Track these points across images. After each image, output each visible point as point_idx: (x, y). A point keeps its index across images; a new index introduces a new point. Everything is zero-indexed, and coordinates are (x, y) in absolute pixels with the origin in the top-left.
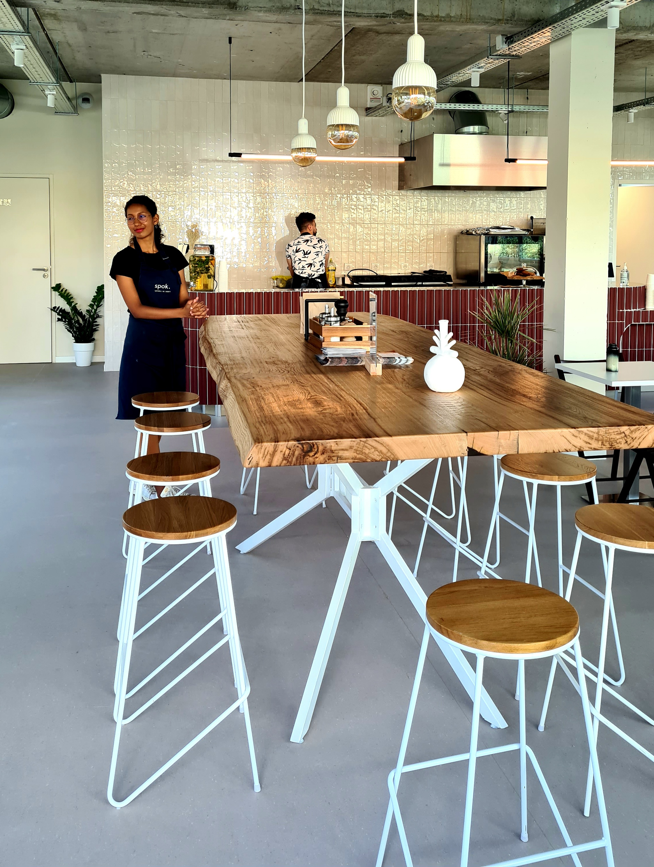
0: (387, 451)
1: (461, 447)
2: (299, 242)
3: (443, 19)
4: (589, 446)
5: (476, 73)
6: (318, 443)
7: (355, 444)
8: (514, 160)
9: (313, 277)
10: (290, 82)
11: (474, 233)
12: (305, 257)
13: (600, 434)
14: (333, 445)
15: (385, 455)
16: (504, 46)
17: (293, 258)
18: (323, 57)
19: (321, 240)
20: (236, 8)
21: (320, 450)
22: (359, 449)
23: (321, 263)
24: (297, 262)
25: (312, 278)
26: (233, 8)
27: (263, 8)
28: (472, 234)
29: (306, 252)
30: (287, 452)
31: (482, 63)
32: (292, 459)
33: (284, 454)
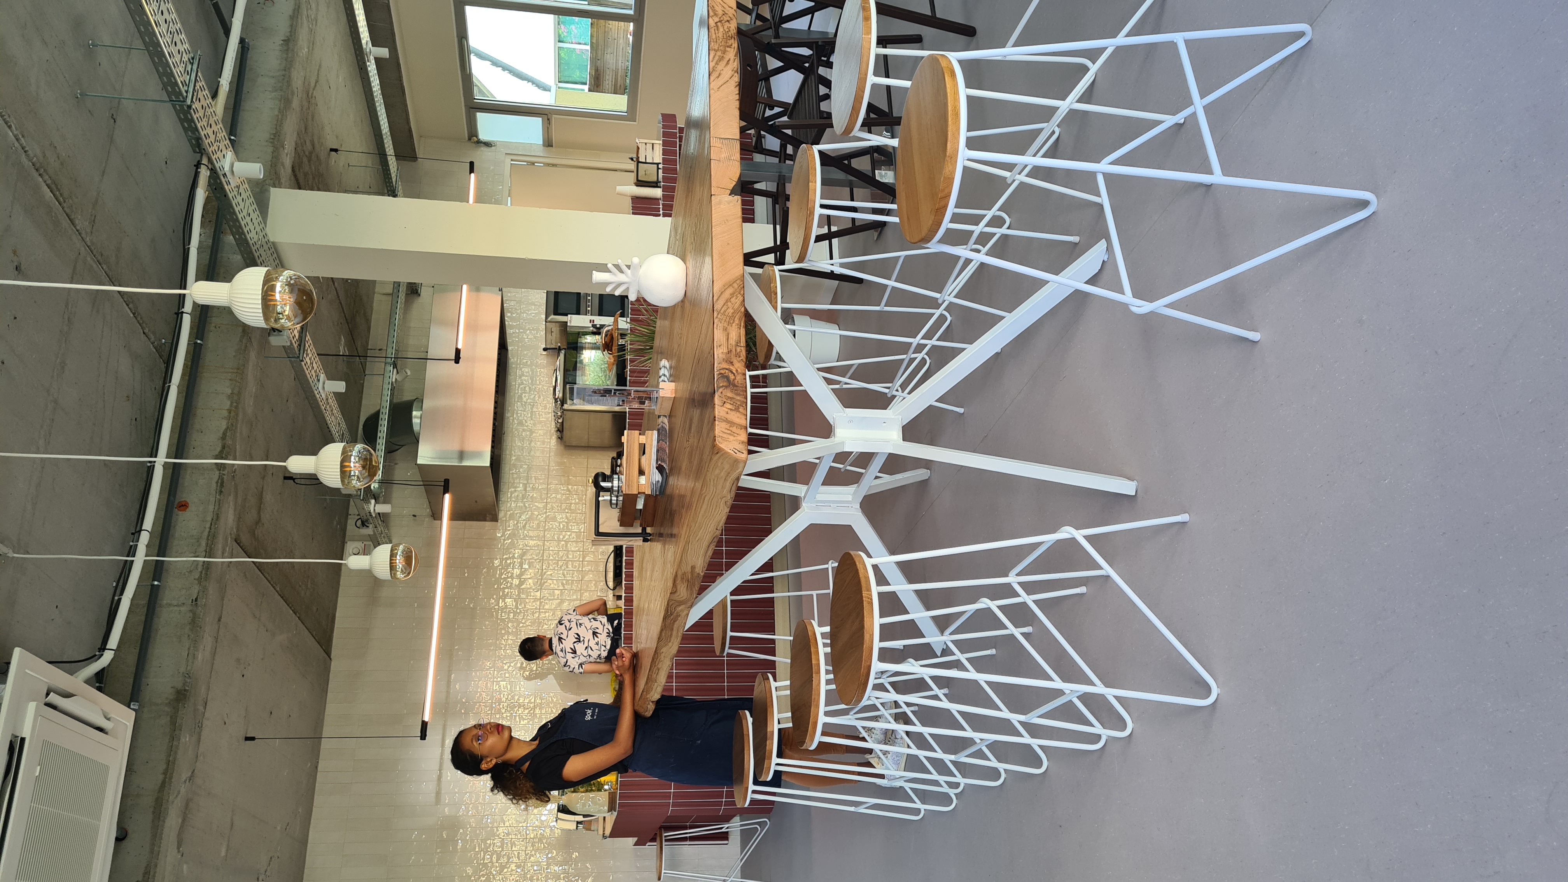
0: (731, 287)
1: (729, 203)
2: (562, 651)
3: (235, 404)
4: (731, 62)
5: (326, 386)
6: (718, 369)
7: (721, 325)
8: (458, 352)
9: (611, 630)
10: (329, 671)
11: (560, 421)
12: (583, 640)
13: (717, 49)
14: (721, 351)
15: (736, 290)
16: (285, 334)
17: (584, 659)
18: (291, 612)
19: (559, 622)
20: (185, 690)
21: (727, 367)
22: (728, 320)
23: (592, 620)
24: (590, 652)
25: (613, 633)
26: (185, 696)
27: (191, 652)
28: (563, 422)
29: (576, 640)
30: (728, 406)
31: (310, 374)
32: (738, 400)
33: (731, 410)
